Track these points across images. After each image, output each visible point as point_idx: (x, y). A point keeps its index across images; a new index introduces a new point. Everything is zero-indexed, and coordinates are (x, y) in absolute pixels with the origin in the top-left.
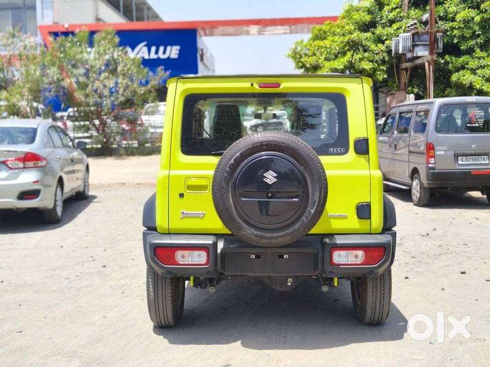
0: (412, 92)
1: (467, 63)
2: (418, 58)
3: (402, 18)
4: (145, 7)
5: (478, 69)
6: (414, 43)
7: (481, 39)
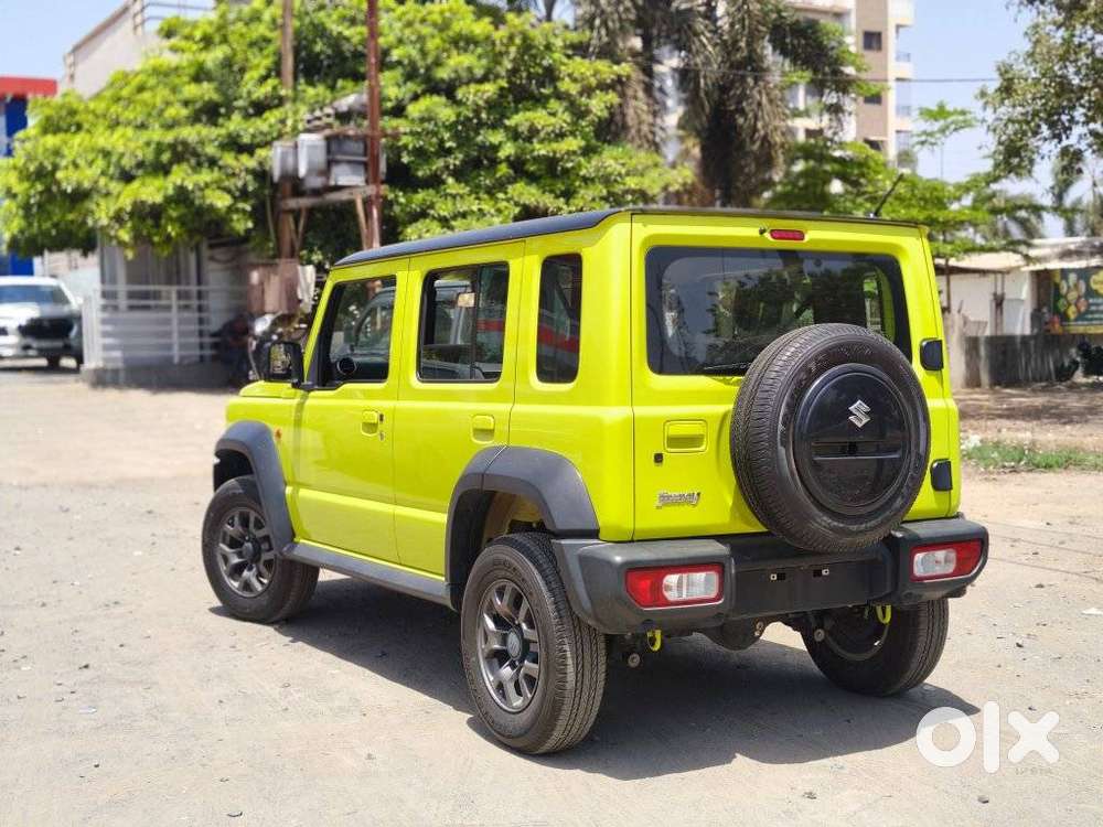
0: (309, 262)
1: (432, 206)
2: (338, 188)
3: (281, 101)
5: (455, 217)
6: (331, 157)
7: (455, 158)
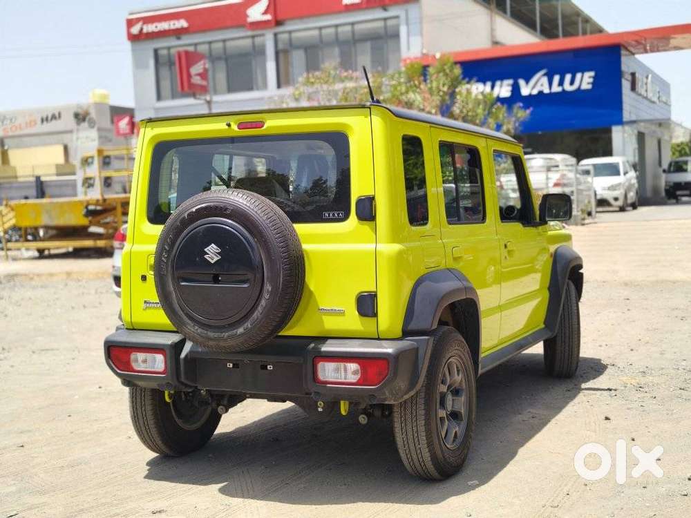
4: (580, 19)
